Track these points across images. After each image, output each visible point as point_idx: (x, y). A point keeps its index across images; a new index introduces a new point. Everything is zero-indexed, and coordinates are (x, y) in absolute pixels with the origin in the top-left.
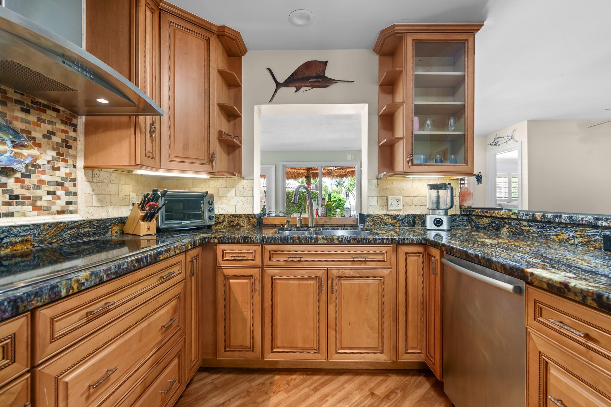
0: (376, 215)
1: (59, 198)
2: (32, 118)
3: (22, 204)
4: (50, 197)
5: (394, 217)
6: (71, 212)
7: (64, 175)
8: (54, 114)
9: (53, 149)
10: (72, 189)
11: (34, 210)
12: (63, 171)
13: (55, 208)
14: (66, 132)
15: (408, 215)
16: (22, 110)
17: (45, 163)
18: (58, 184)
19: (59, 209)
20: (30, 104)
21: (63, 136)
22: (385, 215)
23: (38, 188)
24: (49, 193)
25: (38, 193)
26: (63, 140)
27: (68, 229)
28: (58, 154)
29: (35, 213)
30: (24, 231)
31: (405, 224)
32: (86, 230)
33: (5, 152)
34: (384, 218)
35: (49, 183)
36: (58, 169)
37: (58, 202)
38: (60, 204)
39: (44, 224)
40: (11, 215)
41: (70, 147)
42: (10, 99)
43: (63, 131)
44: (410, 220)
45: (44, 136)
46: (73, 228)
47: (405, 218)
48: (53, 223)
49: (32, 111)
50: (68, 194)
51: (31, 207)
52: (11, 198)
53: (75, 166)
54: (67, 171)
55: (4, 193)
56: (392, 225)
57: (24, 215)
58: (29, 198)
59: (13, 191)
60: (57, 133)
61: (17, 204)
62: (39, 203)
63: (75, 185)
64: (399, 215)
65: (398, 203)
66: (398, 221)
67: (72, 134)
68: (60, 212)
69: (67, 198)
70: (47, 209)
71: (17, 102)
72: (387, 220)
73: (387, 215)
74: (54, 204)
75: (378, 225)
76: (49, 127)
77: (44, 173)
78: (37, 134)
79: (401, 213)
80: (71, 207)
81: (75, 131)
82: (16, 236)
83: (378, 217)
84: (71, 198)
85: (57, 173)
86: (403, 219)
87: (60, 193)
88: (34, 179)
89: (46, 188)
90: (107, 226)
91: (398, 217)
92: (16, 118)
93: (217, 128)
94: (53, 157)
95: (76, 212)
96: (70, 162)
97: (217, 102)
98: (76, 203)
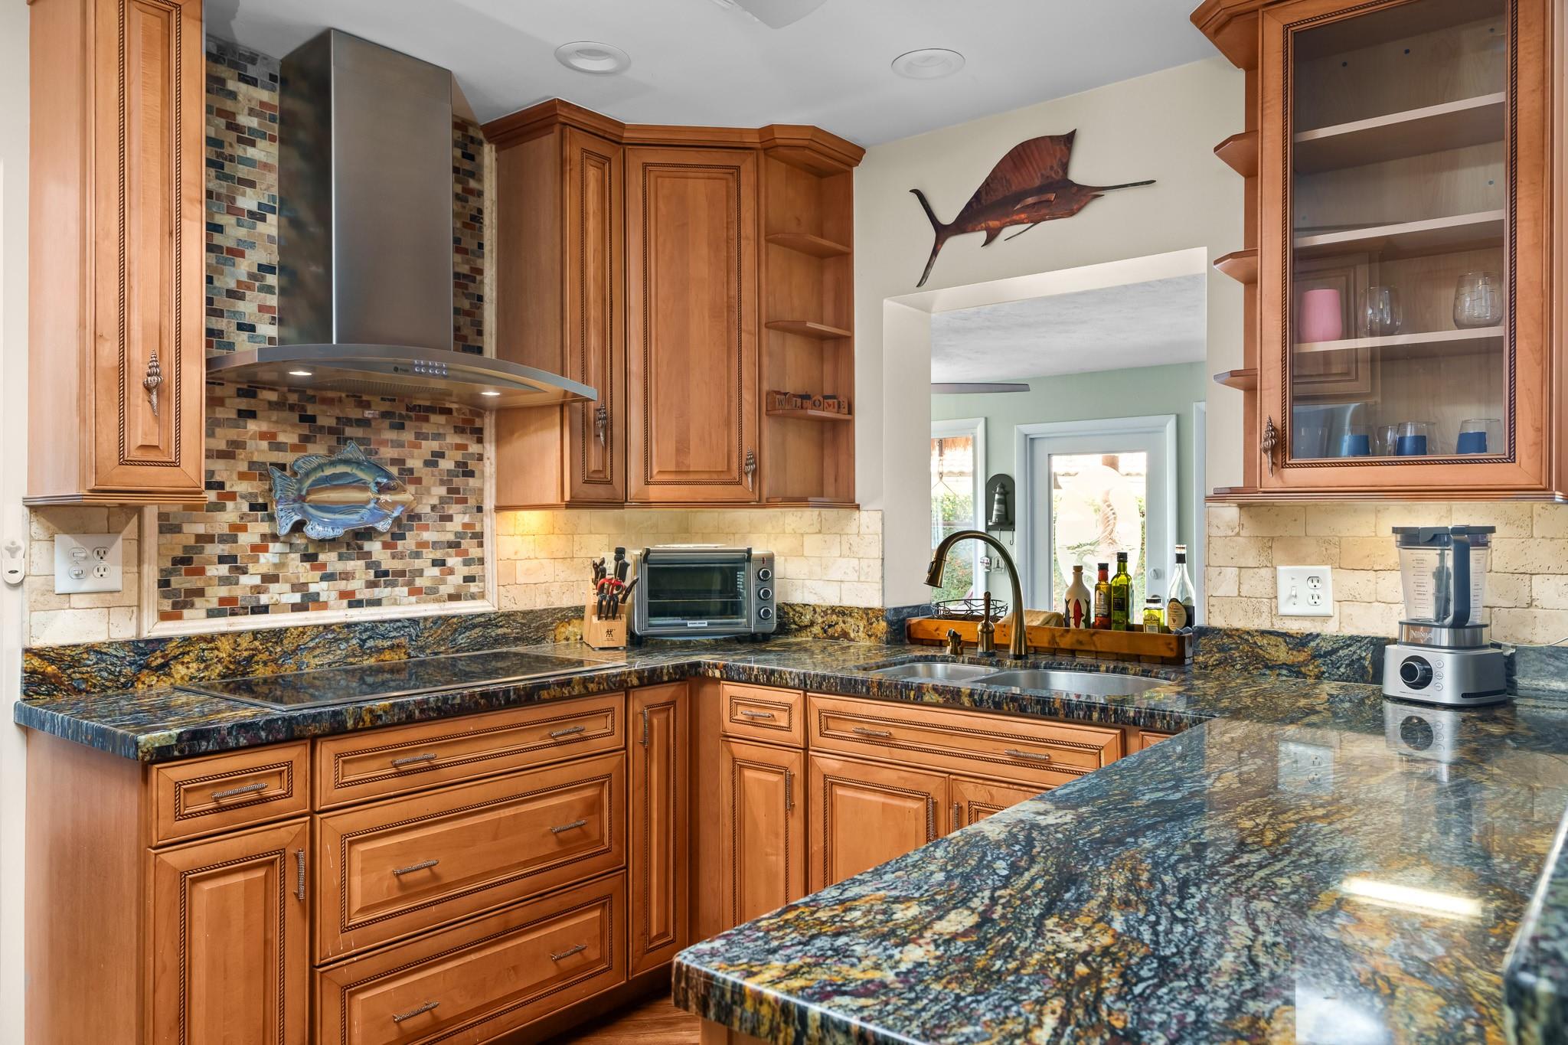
0: (1231, 630)
1: (451, 572)
2: (408, 436)
3: (393, 584)
4: (436, 571)
5: (1300, 641)
6: (473, 597)
7: (460, 529)
8: (441, 419)
9: (442, 483)
10: (474, 552)
11: (411, 593)
12: (460, 520)
13: (445, 590)
14: (464, 447)
15: (1351, 638)
16: (393, 427)
17: (428, 509)
18: (450, 545)
19: (452, 591)
20: (404, 413)
21: (459, 456)
22: (1263, 633)
23: (417, 555)
24: (436, 563)
25: (417, 564)
26: (458, 464)
27: (467, 629)
28: (450, 491)
29: (413, 599)
30: (395, 629)
31: (1342, 670)
32: (500, 631)
33: (368, 502)
34: (1260, 641)
35: (436, 545)
36: (450, 518)
37: (449, 578)
38: (455, 581)
39: (426, 619)
40: (377, 603)
41: (471, 474)
43: (459, 447)
44: (1361, 658)
45: (427, 463)
46: (475, 626)
47: (1342, 648)
48: (440, 618)
49: (407, 423)
50: (467, 563)
51: (406, 589)
52: (377, 575)
53: (480, 509)
54: (467, 519)
55: (367, 567)
56: (1290, 671)
57: (395, 603)
58: (402, 573)
59: (380, 563)
60: (447, 453)
61: (386, 584)
62: (419, 582)
63: (481, 545)
64: (1318, 635)
65: (1318, 592)
66: (1314, 657)
67: (474, 448)
68: (452, 597)
69: (467, 571)
70: (431, 592)
71: (386, 415)
72: (1272, 651)
73: (1270, 633)
74: (444, 582)
75: (1238, 667)
76: (435, 445)
77: (426, 528)
78: (415, 463)
79: (1330, 629)
80: (473, 588)
81: (480, 441)
82: (384, 637)
83: (1239, 637)
84: (474, 570)
85: (449, 525)
86: (1334, 651)
87: (453, 561)
88: (408, 544)
89: (430, 554)
90: (545, 625)
91: (1313, 644)
92: (384, 443)
93: (766, 387)
94: (441, 498)
95: (482, 596)
96: (472, 502)
97: (763, 321)
98: (483, 579)
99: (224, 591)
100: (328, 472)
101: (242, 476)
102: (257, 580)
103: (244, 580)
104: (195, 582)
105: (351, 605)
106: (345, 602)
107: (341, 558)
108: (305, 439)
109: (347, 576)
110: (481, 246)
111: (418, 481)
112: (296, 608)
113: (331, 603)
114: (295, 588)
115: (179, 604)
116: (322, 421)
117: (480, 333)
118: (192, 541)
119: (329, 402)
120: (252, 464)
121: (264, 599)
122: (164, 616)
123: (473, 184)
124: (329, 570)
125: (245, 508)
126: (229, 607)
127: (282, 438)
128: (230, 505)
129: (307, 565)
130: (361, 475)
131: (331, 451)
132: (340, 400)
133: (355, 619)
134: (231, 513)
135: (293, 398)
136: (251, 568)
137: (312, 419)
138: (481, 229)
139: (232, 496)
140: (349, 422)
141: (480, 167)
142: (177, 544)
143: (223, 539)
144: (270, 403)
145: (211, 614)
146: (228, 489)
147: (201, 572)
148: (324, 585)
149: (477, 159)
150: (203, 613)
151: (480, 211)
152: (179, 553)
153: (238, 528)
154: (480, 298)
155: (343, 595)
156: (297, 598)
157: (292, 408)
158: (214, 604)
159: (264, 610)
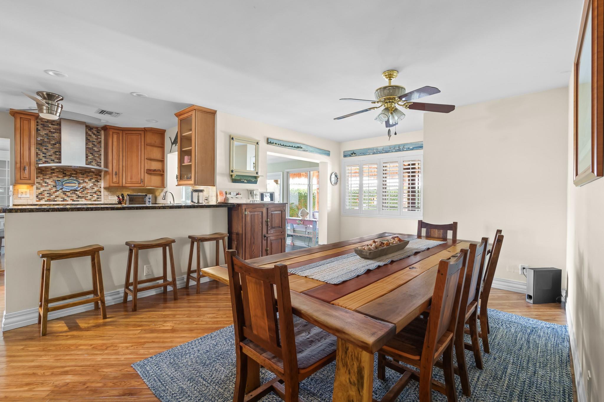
1: (94, 197)
2: (85, 176)
3: (82, 198)
4: (91, 197)
6: (99, 201)
7: (96, 190)
8: (92, 173)
9: (92, 183)
10: (99, 194)
11: (85, 200)
12: (96, 189)
14: (97, 178)
16: (82, 175)
17: (89, 187)
18: (94, 193)
19: (94, 200)
23: (87, 194)
24: (91, 195)
25: (87, 195)
26: (96, 180)
28: (94, 184)
29: (86, 201)
33: (76, 186)
35: (90, 193)
36: (94, 189)
37: (94, 198)
40: (79, 201)
41: (99, 182)
42: (78, 173)
45: (89, 180)
48: (91, 204)
49: (85, 174)
51: (84, 199)
52: (78, 197)
53: (100, 187)
54: (98, 189)
55: (76, 195)
57: (82, 201)
58: (84, 197)
59: (79, 195)
60: (94, 179)
61: (80, 198)
62: (87, 198)
63: (101, 193)
67: (99, 178)
68: (94, 201)
69: (97, 197)
70: (90, 200)
71: (80, 173)
74: (92, 198)
76: (91, 177)
77: (89, 190)
78: (86, 180)
80: (99, 199)
81: (101, 177)
84: (99, 197)
87: (94, 195)
88: (85, 192)
89: (89, 194)
92: (80, 177)
93: (146, 168)
94: (92, 186)
95: (101, 201)
96: (99, 186)
97: (146, 158)
98: (101, 198)
99: (48, 198)
100: (68, 181)
101: (51, 182)
102: (54, 197)
103: (52, 196)
104: (43, 197)
105: (73, 201)
106: (72, 201)
107: (71, 194)
108: (64, 176)
109: (72, 197)
110: (101, 146)
111: (87, 183)
112: (62, 201)
113: (69, 200)
114: (62, 198)
115: (40, 199)
116: (67, 174)
117: (101, 160)
118: (42, 191)
119: (68, 171)
120: (53, 180)
121: (56, 200)
122: (37, 201)
123: (99, 137)
124: (69, 196)
125: (52, 186)
126: (49, 200)
127: (59, 176)
128: (49, 186)
129: (64, 195)
130: (75, 182)
131: (69, 178)
132: (71, 171)
133: (73, 203)
134: (49, 187)
135: (62, 170)
136: (53, 195)
137: (65, 173)
138: (101, 144)
139: (50, 185)
140: (73, 174)
141: (101, 134)
142: (39, 191)
143: (48, 191)
144: (57, 171)
145: (45, 201)
146: (49, 183)
147: (44, 195)
148: (68, 198)
149: (100, 133)
150: (44, 201)
151: (101, 141)
152: (40, 192)
153: (50, 189)
154: (101, 155)
155: (71, 200)
156: (62, 200)
157: (61, 172)
158: (46, 200)
159: (56, 201)
